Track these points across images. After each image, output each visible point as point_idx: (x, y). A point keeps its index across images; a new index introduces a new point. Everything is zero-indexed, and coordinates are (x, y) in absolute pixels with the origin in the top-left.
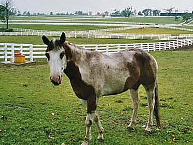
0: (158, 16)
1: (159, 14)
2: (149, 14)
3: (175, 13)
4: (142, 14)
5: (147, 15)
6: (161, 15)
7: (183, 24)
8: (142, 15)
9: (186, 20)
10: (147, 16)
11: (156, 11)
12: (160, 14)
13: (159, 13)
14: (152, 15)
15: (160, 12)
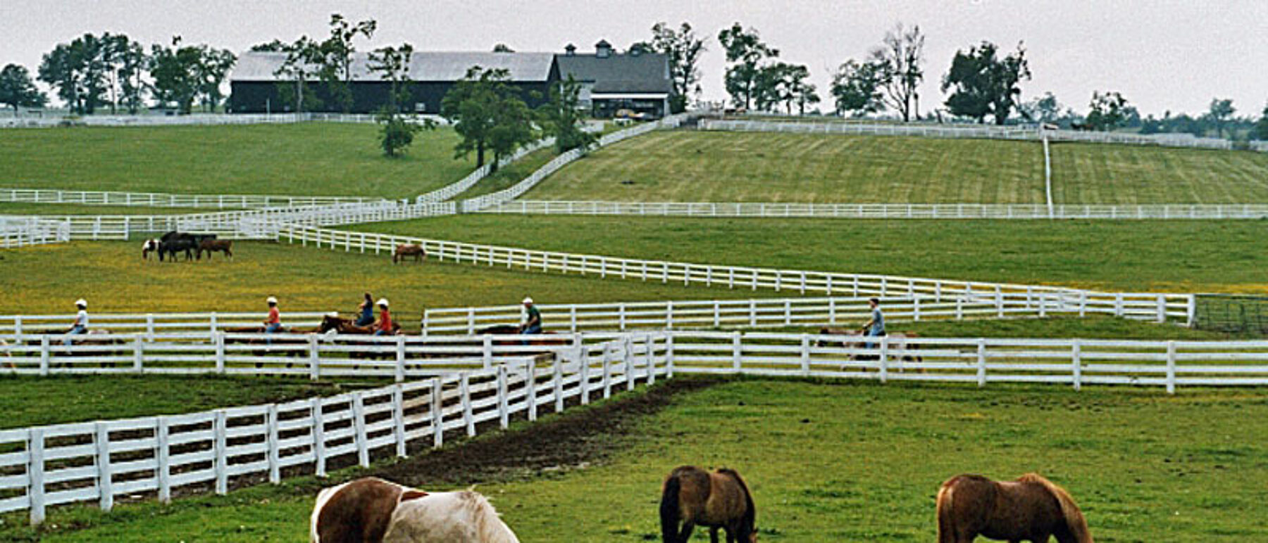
0: (206, 118)
1: (217, 95)
2: (113, 90)
3: (377, 76)
4: (43, 87)
5: (93, 103)
6: (235, 105)
7: (459, 198)
8: (36, 101)
9: (489, 155)
10: (88, 119)
11: (190, 55)
12: (225, 89)
13: (220, 77)
14: (148, 100)
15: (231, 75)
